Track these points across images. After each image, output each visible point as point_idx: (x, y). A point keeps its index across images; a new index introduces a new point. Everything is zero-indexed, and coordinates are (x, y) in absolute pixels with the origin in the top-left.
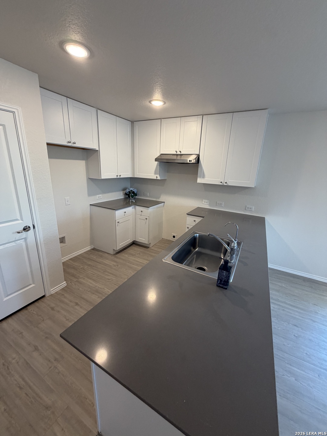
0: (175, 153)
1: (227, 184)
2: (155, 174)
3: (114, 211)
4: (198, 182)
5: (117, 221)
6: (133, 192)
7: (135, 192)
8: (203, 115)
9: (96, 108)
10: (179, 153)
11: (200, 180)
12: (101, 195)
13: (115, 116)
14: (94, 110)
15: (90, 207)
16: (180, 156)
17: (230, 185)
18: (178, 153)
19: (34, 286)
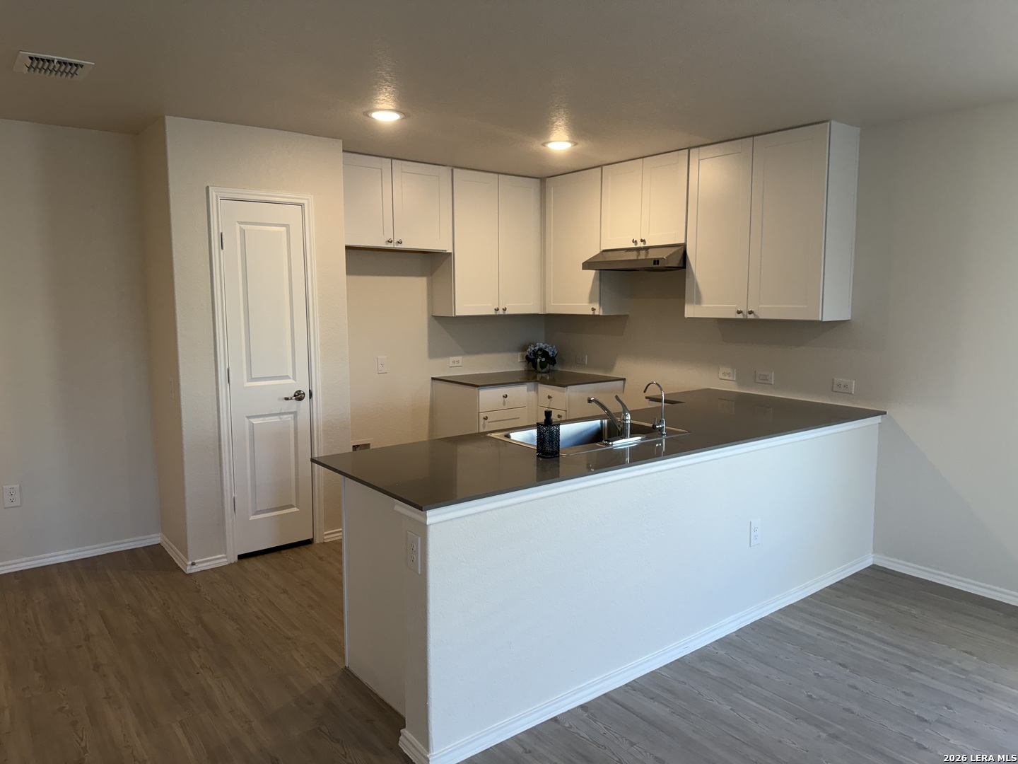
0: (633, 245)
1: (755, 315)
2: (591, 301)
3: (477, 389)
4: (686, 316)
5: (482, 415)
6: (545, 354)
7: (550, 353)
8: (689, 149)
9: (450, 166)
10: (640, 245)
11: (690, 311)
12: (459, 358)
13: (496, 175)
14: (445, 171)
15: (432, 385)
16: (644, 251)
17: (762, 317)
18: (638, 246)
19: (296, 512)
